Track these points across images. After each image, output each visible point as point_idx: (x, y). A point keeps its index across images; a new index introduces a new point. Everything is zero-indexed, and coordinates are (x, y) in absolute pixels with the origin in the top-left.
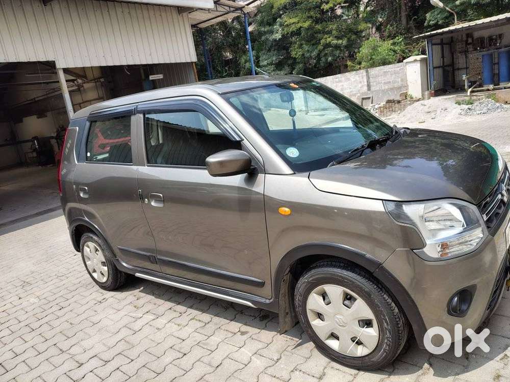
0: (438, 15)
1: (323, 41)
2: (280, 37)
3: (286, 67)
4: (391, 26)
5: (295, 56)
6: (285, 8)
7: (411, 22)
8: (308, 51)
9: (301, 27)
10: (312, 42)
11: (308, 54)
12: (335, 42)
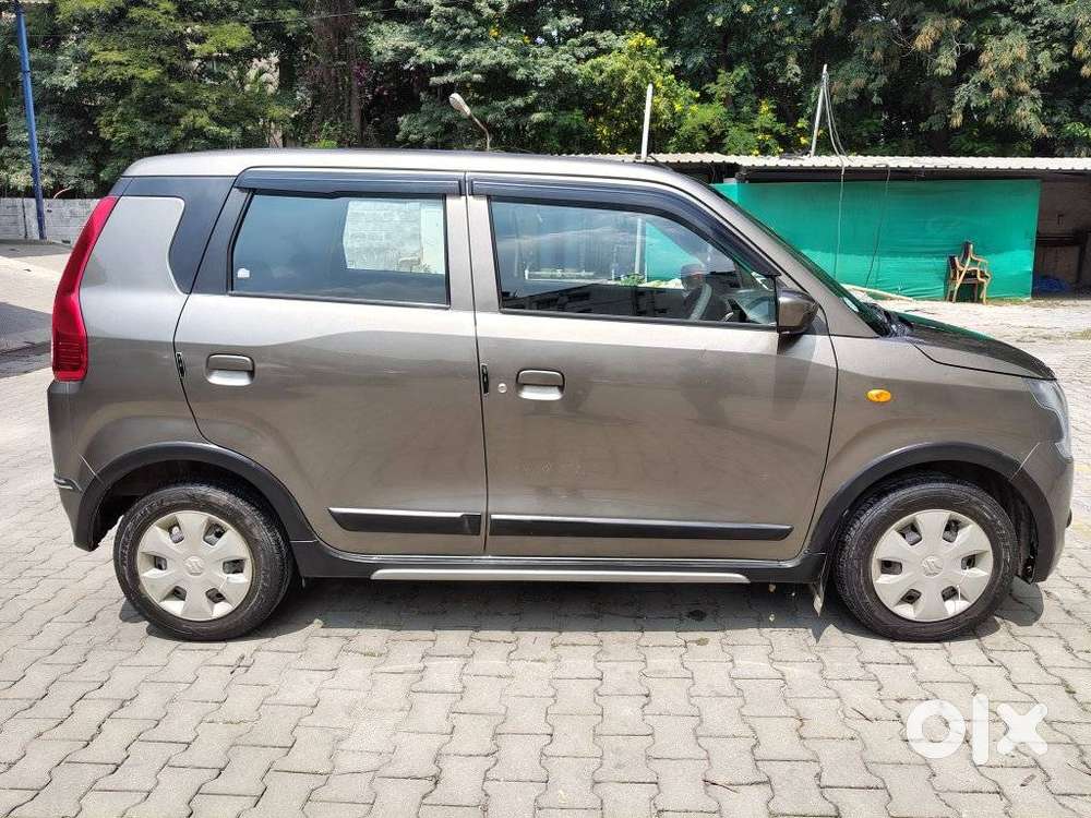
0: (424, 125)
1: (183, 121)
2: (74, 84)
3: (83, 160)
4: (331, 124)
5: (108, 137)
6: (86, 22)
7: (369, 127)
8: (146, 134)
9: (133, 77)
10: (158, 117)
11: (147, 142)
12: (214, 128)
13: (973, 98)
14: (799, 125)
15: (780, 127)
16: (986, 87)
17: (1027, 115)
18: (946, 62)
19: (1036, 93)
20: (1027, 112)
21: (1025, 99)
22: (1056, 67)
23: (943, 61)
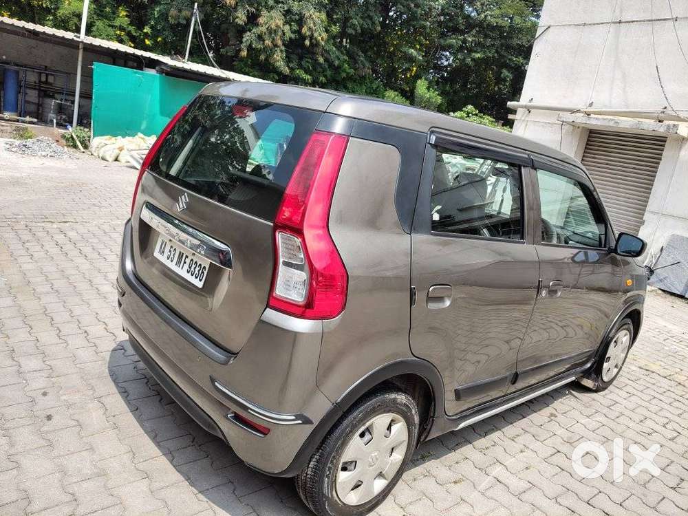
13: (254, 42)
14: (145, 31)
15: (132, 29)
16: (260, 38)
17: (279, 59)
18: (241, 17)
19: (283, 48)
20: (279, 58)
21: (278, 50)
22: (293, 36)
23: (239, 15)
